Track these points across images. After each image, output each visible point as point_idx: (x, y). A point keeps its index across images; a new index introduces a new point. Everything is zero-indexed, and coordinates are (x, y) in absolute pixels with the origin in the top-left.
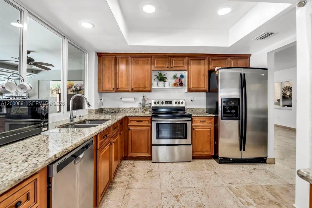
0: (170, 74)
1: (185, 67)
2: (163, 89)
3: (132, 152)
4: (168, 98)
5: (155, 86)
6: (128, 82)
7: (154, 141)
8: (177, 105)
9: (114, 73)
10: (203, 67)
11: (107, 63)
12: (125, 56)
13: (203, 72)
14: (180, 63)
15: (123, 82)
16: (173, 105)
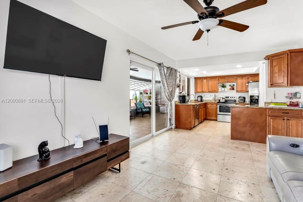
0: (228, 85)
1: (235, 81)
2: (224, 91)
3: (209, 117)
4: (227, 96)
5: (220, 90)
6: (207, 89)
7: (218, 113)
8: (232, 99)
9: (201, 85)
10: (244, 80)
11: (198, 81)
12: (206, 78)
13: (244, 83)
14: (232, 79)
15: (205, 89)
16: (230, 98)
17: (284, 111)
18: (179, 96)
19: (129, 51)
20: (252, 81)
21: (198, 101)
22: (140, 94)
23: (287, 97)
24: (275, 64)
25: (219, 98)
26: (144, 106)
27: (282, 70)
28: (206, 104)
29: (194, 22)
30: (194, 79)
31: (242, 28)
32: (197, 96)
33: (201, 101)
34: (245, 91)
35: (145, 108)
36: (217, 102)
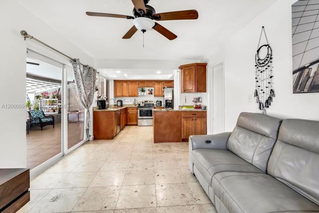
0: (146, 89)
1: (153, 86)
2: (143, 96)
3: (129, 122)
4: (146, 100)
5: (140, 94)
6: (128, 93)
7: (139, 117)
8: (150, 103)
9: (121, 88)
10: (161, 86)
11: (118, 84)
12: (126, 81)
13: (161, 88)
14: (151, 84)
15: (125, 93)
16: (148, 103)
17: (193, 113)
18: (98, 101)
19: (25, 34)
20: (166, 87)
21: (118, 106)
22: (36, 98)
23: (193, 101)
24: (186, 73)
25: (139, 103)
26: (44, 114)
27: (192, 78)
28: (126, 109)
29: (129, 17)
30: (113, 82)
31: (171, 36)
32: (116, 101)
33: (122, 105)
34: (161, 96)
35: (46, 117)
36: (137, 106)
